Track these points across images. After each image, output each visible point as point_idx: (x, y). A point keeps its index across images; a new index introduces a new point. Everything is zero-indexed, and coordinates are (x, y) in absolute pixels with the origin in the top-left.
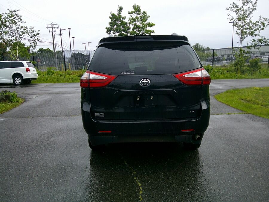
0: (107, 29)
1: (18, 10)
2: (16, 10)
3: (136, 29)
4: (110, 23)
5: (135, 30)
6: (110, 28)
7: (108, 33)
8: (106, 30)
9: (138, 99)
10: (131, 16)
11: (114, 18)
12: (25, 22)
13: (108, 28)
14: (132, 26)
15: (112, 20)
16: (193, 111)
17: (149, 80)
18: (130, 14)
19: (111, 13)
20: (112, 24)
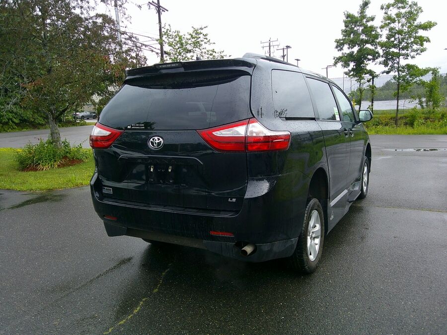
0: (337, 41)
1: (205, 27)
2: (203, 27)
3: (394, 36)
4: (343, 31)
5: (393, 39)
6: (343, 40)
7: (339, 48)
8: (335, 44)
9: (152, 170)
10: (386, 13)
11: (350, 22)
12: (214, 43)
13: (340, 40)
14: (385, 32)
15: (346, 26)
16: (234, 200)
17: (161, 139)
18: (384, 10)
19: (346, 13)
20: (346, 33)
